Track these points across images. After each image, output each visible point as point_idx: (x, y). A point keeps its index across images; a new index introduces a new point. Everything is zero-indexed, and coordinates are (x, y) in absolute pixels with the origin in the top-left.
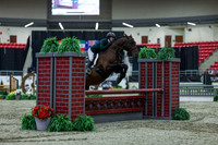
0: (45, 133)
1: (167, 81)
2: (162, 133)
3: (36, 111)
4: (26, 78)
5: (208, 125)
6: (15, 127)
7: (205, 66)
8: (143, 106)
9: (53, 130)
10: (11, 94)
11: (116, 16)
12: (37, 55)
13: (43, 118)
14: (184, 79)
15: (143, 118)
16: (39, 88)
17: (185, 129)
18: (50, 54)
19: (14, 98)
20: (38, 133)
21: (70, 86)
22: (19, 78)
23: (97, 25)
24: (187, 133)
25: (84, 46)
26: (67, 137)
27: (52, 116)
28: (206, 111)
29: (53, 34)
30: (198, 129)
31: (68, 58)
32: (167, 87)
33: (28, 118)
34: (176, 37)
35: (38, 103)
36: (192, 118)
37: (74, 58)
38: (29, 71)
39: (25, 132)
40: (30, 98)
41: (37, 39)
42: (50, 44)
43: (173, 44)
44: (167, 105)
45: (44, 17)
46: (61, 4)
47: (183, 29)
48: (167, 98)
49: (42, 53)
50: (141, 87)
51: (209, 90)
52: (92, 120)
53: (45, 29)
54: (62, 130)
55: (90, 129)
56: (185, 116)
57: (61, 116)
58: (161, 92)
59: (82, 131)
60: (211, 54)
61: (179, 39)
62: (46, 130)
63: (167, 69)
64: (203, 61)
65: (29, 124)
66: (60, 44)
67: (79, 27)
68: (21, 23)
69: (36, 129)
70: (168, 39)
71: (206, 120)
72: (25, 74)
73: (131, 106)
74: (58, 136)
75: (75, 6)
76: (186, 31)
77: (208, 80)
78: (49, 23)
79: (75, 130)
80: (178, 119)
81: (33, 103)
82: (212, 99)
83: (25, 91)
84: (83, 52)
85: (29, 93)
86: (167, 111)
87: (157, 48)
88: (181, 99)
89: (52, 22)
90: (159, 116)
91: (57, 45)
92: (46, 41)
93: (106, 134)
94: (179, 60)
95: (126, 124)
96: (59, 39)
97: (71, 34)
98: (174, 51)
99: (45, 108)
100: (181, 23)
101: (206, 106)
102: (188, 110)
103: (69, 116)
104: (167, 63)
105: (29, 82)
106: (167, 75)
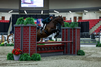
0: (18, 62)
1: (74, 37)
2: (72, 61)
3: (14, 51)
4: (9, 36)
5: (94, 58)
6: (4, 59)
7: (92, 31)
8: (63, 49)
9: (22, 60)
10: (2, 43)
11: (51, 8)
12: (14, 25)
13: (17, 55)
14: (82, 37)
15: (64, 55)
16: (15, 41)
17: (83, 59)
18: (20, 25)
19: (3, 45)
20: (15, 62)
21: (30, 40)
22: (6, 36)
23: (42, 11)
24: (84, 62)
25: (36, 21)
26: (28, 63)
27: (21, 54)
28: (93, 51)
29: (22, 16)
30: (89, 60)
31: (28, 27)
32: (74, 40)
33: (10, 55)
34: (79, 17)
35: (15, 48)
36: (86, 55)
37: (31, 27)
38: (11, 33)
39: (9, 61)
40: (11, 45)
41: (14, 18)
42: (20, 20)
43: (77, 21)
44: (74, 48)
45: (17, 8)
46: (26, 2)
47: (82, 14)
48: (74, 46)
49: (16, 25)
50: (62, 40)
51: (94, 42)
52: (40, 55)
53: (18, 13)
54: (26, 60)
55: (39, 60)
56: (83, 54)
57: (25, 54)
58: (72, 43)
59: (35, 60)
60: (95, 25)
61: (80, 18)
62: (19, 60)
63: (74, 32)
64: (91, 28)
65: (10, 57)
66: (25, 20)
67: (34, 13)
68: (7, 11)
69: (14, 60)
70: (75, 18)
71: (93, 56)
72: (9, 34)
73: (58, 49)
74: (24, 63)
75: (32, 3)
76: (83, 15)
77: (93, 37)
78: (20, 11)
79: (32, 60)
80: (80, 55)
81: (12, 48)
82: (95, 46)
83: (8, 42)
84: (36, 24)
85: (10, 43)
86: (74, 51)
87: (70, 22)
88: (81, 46)
89: (21, 10)
90: (71, 54)
91: (23, 21)
92: (18, 19)
93: (46, 62)
94: (80, 28)
95: (56, 57)
96: (24, 18)
97: (30, 16)
98: (78, 24)
99: (18, 50)
100: (81, 11)
101: (92, 49)
102: (84, 51)
103: (29, 54)
104: (74, 29)
105: (10, 38)
106: (74, 35)
